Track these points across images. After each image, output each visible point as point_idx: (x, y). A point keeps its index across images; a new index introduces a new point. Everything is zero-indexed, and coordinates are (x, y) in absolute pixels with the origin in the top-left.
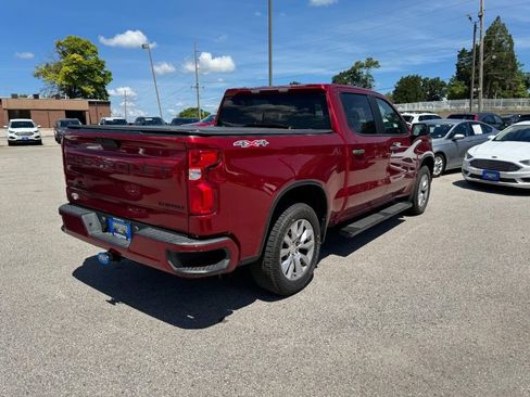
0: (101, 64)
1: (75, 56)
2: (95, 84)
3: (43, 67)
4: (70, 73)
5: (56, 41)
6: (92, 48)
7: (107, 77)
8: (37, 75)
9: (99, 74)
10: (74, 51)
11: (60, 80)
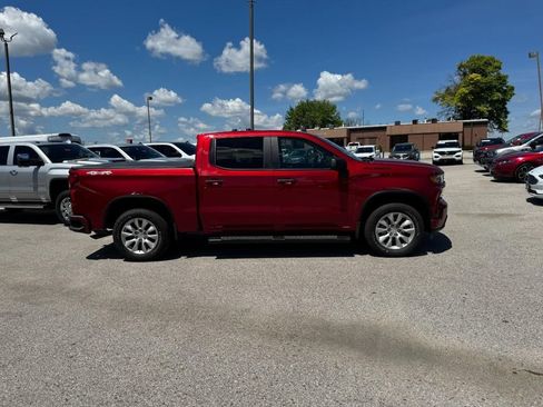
0: (502, 80)
1: (473, 75)
2: (492, 103)
3: (443, 91)
4: (466, 94)
5: (458, 64)
6: (496, 64)
7: (508, 93)
8: (436, 100)
9: (498, 91)
10: (473, 71)
11: (455, 101)
